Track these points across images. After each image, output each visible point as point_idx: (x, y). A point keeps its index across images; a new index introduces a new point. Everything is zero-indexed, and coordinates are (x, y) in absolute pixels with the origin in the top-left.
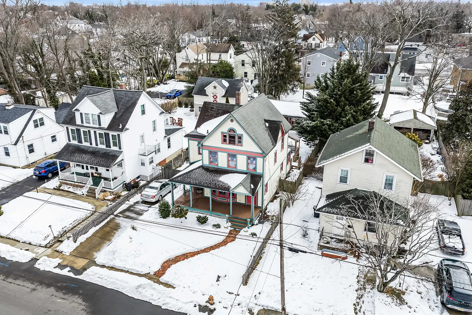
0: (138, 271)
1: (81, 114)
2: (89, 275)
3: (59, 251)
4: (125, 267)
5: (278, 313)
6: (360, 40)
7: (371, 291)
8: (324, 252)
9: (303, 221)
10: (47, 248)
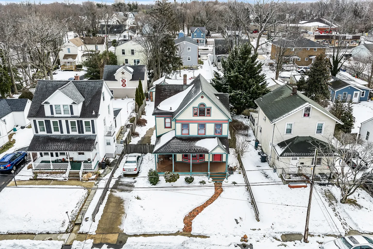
0: (169, 232)
1: (51, 106)
2: (131, 246)
3: (84, 233)
4: (156, 232)
5: (294, 235)
6: (198, 30)
7: (337, 204)
8: (290, 185)
9: (257, 166)
10: (69, 233)
